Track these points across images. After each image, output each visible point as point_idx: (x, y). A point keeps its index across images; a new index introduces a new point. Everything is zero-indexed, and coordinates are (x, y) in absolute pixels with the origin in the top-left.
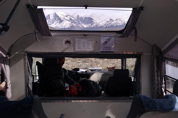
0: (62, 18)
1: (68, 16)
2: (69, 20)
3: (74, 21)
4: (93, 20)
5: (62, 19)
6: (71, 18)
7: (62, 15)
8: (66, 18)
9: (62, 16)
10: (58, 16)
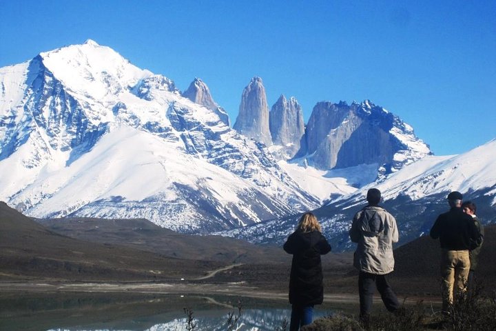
0: (96, 108)
1: (153, 91)
2: (166, 123)
3: (215, 136)
4: (394, 131)
5: (97, 114)
6: (186, 111)
7: (99, 77)
8: (135, 105)
9: (98, 90)
10: (58, 89)
